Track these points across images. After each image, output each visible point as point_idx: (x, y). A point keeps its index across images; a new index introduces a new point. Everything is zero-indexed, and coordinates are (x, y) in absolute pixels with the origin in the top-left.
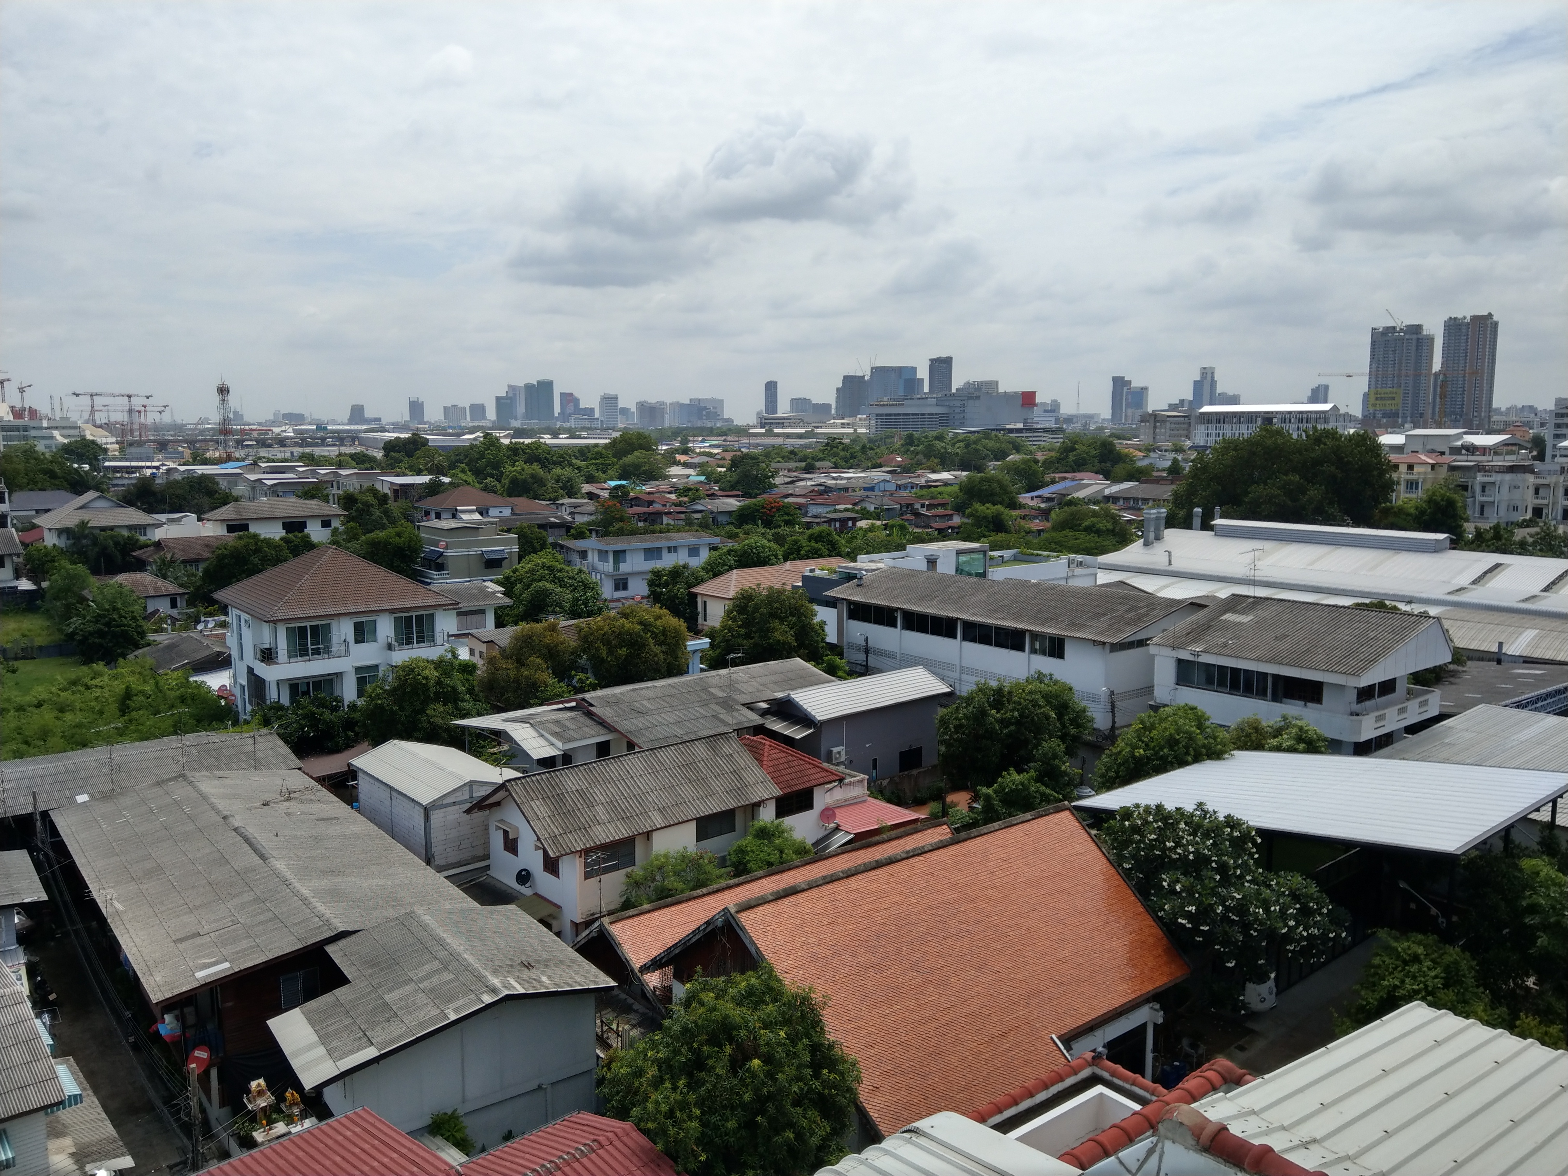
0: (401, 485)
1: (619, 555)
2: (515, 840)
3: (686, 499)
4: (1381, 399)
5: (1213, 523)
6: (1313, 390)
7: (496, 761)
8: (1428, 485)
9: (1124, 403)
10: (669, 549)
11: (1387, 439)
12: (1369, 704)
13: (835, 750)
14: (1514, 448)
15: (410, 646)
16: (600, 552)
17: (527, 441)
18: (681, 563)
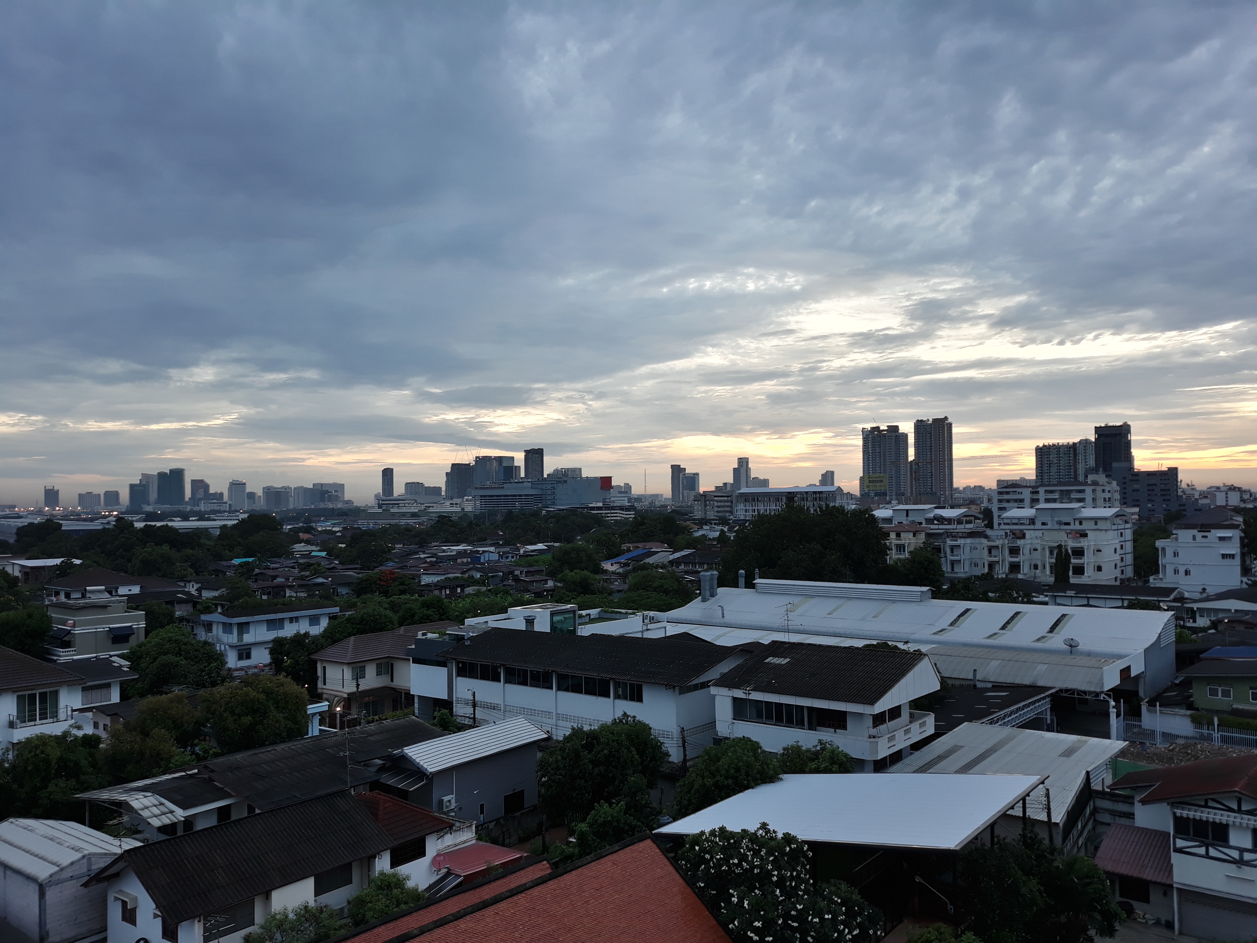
0: (32, 568)
1: (243, 628)
2: (134, 910)
3: (307, 573)
4: (873, 482)
5: (754, 582)
6: (822, 475)
7: (115, 833)
8: (912, 549)
9: (681, 486)
10: (291, 620)
11: (880, 513)
12: (882, 727)
13: (446, 799)
14: (971, 518)
15: (33, 723)
16: (224, 624)
17: (159, 524)
18: (302, 632)
